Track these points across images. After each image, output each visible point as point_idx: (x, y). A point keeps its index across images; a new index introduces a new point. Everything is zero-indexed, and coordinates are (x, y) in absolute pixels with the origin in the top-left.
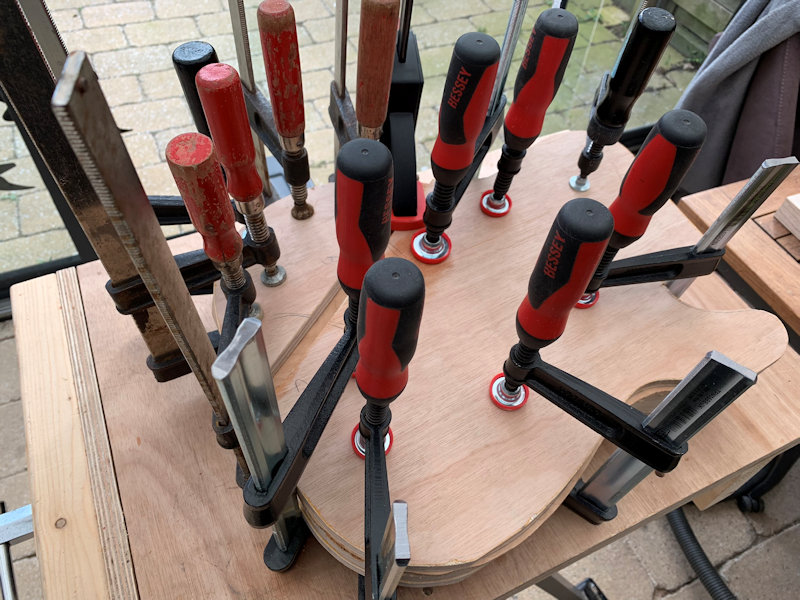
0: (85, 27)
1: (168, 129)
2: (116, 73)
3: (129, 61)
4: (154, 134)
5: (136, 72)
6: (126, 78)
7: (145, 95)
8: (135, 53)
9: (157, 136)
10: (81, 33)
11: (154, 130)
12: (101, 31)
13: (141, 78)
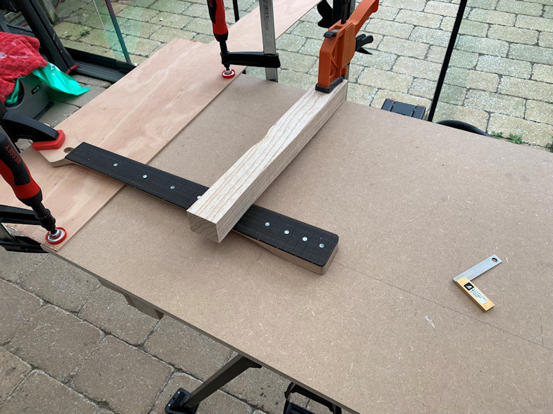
0: (423, 11)
1: (425, 79)
2: (421, 40)
3: (432, 37)
4: (414, 78)
5: (432, 43)
6: (423, 44)
7: (426, 57)
8: (440, 32)
9: (415, 80)
10: (418, 13)
11: (416, 76)
12: (429, 16)
13: (431, 47)
